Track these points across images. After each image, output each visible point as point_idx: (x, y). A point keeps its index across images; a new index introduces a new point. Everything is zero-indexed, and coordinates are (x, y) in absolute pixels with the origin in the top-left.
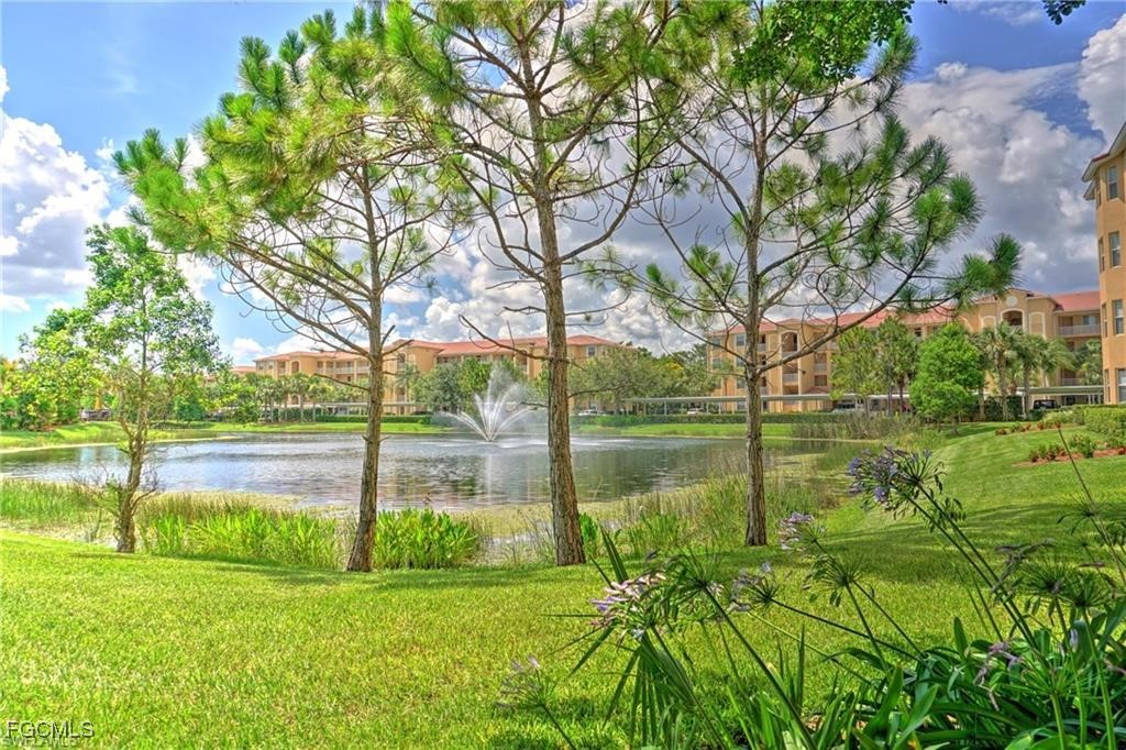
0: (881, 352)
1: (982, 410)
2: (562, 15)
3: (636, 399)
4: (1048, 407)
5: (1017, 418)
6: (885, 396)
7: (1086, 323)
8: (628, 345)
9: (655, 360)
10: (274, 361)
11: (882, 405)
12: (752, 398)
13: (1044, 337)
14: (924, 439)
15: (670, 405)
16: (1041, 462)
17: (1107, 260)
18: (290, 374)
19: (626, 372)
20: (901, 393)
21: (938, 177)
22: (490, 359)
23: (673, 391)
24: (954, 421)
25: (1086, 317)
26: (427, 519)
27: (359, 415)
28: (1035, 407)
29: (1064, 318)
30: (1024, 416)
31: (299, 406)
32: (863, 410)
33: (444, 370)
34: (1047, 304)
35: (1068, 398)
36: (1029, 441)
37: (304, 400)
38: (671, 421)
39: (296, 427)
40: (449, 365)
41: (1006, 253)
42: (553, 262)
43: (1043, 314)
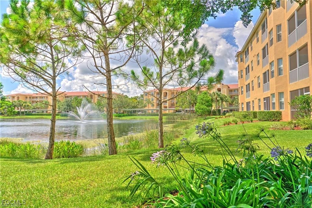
0: (188, 98)
1: (212, 113)
2: (113, 3)
3: (124, 109)
4: (226, 112)
5: (220, 115)
6: (189, 109)
7: (235, 92)
8: (122, 94)
9: (129, 99)
10: (11, 96)
11: (188, 111)
12: (160, 109)
13: (226, 95)
14: (198, 120)
15: (133, 111)
16: (226, 125)
17: (240, 77)
18: (16, 100)
19: (122, 102)
20: (193, 108)
21: (206, 55)
22: (81, 97)
23: (134, 107)
24: (205, 115)
25: (235, 90)
26: (68, 143)
27: (40, 113)
28: (224, 112)
29: (230, 90)
30: (221, 114)
31: (19, 110)
32: (184, 113)
33: (67, 100)
34: (226, 87)
35: (231, 110)
36: (223, 120)
37: (21, 109)
38: (134, 115)
39: (18, 117)
40: (69, 99)
41: (221, 74)
42: (109, 71)
43: (226, 89)
